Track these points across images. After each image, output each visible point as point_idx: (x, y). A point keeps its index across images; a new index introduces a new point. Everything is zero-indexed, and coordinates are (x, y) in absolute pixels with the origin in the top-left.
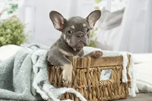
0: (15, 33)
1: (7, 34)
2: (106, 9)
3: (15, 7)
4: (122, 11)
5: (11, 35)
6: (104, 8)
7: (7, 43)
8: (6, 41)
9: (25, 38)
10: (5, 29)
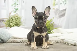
0: (17, 21)
1: (13, 22)
2: (58, 9)
3: (17, 9)
4: (65, 10)
5: (15, 22)
6: (57, 8)
7: (14, 26)
8: (13, 25)
9: (21, 23)
10: (13, 19)
